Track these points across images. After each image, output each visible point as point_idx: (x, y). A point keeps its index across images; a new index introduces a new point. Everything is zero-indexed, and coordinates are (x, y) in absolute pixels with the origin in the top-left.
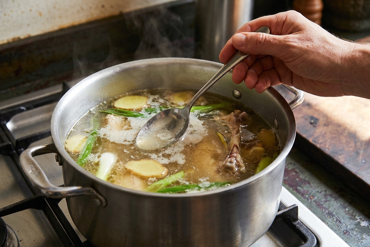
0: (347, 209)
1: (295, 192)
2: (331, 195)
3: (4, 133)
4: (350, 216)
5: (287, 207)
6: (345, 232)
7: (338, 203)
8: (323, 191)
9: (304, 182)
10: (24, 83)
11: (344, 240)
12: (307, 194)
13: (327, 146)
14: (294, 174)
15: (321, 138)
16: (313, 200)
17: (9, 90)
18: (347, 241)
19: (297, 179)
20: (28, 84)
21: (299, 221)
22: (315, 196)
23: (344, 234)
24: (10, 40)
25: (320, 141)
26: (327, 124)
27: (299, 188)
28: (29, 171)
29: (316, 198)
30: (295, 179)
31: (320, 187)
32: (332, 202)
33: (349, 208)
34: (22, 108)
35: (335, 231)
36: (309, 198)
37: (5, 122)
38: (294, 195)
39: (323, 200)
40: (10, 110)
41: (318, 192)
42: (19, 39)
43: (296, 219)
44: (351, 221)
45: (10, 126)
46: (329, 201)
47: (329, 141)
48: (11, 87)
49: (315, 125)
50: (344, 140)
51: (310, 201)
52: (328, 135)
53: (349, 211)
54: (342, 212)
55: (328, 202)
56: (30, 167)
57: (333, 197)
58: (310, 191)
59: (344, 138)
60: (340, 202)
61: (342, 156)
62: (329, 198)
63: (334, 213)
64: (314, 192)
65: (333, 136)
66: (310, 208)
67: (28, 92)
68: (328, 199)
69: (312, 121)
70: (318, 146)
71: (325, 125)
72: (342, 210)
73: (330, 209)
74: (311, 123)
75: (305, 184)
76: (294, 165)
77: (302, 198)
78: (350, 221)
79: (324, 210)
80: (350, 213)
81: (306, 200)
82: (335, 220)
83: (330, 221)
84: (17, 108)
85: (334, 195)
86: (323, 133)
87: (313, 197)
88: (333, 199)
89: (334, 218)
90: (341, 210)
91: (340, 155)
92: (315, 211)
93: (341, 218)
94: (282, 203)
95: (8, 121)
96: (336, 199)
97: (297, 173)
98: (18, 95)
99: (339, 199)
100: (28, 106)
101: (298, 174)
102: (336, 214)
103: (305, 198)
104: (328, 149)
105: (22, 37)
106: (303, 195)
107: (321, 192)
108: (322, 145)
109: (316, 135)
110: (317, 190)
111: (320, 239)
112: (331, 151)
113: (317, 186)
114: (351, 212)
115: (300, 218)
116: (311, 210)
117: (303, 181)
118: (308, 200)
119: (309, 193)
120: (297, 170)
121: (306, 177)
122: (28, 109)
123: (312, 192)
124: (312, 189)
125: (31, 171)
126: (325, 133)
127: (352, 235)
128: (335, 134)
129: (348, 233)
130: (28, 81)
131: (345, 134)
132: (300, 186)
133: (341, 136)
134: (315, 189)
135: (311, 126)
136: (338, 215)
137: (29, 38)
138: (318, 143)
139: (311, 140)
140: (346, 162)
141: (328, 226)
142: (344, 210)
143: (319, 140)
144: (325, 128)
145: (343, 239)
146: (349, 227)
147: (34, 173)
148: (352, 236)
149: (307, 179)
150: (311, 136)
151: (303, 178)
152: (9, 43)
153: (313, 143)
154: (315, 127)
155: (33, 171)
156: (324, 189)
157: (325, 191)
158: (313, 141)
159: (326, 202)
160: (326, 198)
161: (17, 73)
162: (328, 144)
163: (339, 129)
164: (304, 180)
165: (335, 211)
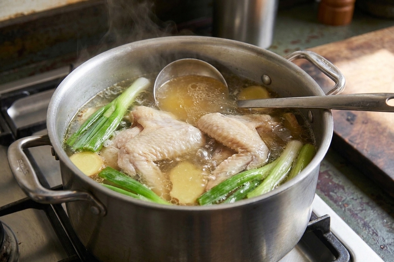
0: (385, 221)
1: (327, 198)
2: (368, 204)
3: (4, 121)
4: (388, 229)
5: (319, 217)
6: (382, 247)
7: (375, 213)
8: (358, 198)
9: (338, 186)
10: (27, 64)
11: (380, 257)
12: (341, 201)
13: (365, 147)
14: (327, 177)
15: (359, 137)
16: (348, 209)
17: (12, 71)
18: (384, 257)
19: (330, 184)
20: (33, 66)
21: (331, 233)
22: (350, 204)
23: (381, 249)
24: (13, 16)
25: (357, 142)
26: (365, 122)
27: (331, 193)
28: (17, 168)
29: (350, 206)
30: (328, 183)
31: (356, 194)
32: (369, 212)
33: (387, 218)
34: (26, 92)
35: (370, 245)
36: (342, 206)
37: (6, 108)
38: (326, 202)
39: (359, 208)
40: (12, 95)
41: (353, 199)
42: (23, 16)
43: (328, 231)
44: (390, 235)
45: (11, 112)
46: (366, 210)
47: (367, 141)
48: (13, 69)
49: (352, 122)
50: (384, 141)
51: (343, 209)
52: (367, 134)
53: (387, 222)
54: (379, 223)
55: (364, 211)
56: (18, 163)
57: (370, 206)
58: (344, 198)
59: (384, 138)
60: (377, 211)
61: (381, 160)
62: (365, 206)
63: (371, 225)
64: (348, 199)
65: (372, 135)
66: (343, 217)
67: (32, 74)
68: (364, 208)
69: (349, 118)
70: (355, 146)
71: (363, 123)
72: (380, 221)
73: (366, 220)
74: (348, 120)
75: (338, 189)
76: (327, 167)
77: (335, 205)
78: (388, 234)
79: (359, 221)
80: (388, 225)
81: (339, 208)
82: (371, 233)
83: (365, 233)
84: (19, 93)
85: (371, 204)
86: (361, 131)
87: (348, 205)
88: (370, 208)
89: (370, 230)
90: (378, 221)
91: (380, 158)
92: (349, 221)
93: (378, 231)
94: (314, 212)
95: (9, 107)
96: (373, 208)
97: (330, 176)
98: (22, 77)
99: (377, 209)
100: (32, 90)
101: (331, 178)
102: (373, 226)
103: (338, 205)
104: (366, 150)
105: (26, 13)
106: (336, 202)
107: (356, 200)
108: (359, 146)
109: (353, 134)
110: (352, 197)
111: (354, 254)
112: (369, 152)
113: (353, 192)
114: (389, 223)
115: (332, 230)
116: (345, 220)
117: (336, 185)
118: (341, 208)
119: (343, 199)
120: (330, 173)
121: (340, 181)
122: (32, 93)
123: (346, 198)
124: (346, 195)
125: (18, 169)
126: (363, 132)
127: (389, 250)
128: (374, 133)
129: (385, 248)
130: (33, 62)
131: (385, 134)
132: (333, 191)
133: (382, 136)
134: (349, 195)
135: (348, 123)
136: (374, 227)
137: (34, 14)
138: (355, 143)
139: (347, 139)
140: (386, 167)
141: (364, 240)
142: (381, 221)
143: (356, 140)
144: (364, 126)
145: (379, 254)
146: (386, 241)
147: (23, 171)
148: (390, 252)
149: (341, 184)
150: (348, 134)
151: (337, 182)
152: (11, 20)
153: (350, 143)
154: (352, 124)
155: (21, 168)
156: (360, 196)
157: (361, 198)
158: (350, 140)
159: (362, 211)
160: (362, 206)
161: (21, 53)
162: (366, 145)
163: (378, 127)
164: (338, 185)
165: (372, 222)
